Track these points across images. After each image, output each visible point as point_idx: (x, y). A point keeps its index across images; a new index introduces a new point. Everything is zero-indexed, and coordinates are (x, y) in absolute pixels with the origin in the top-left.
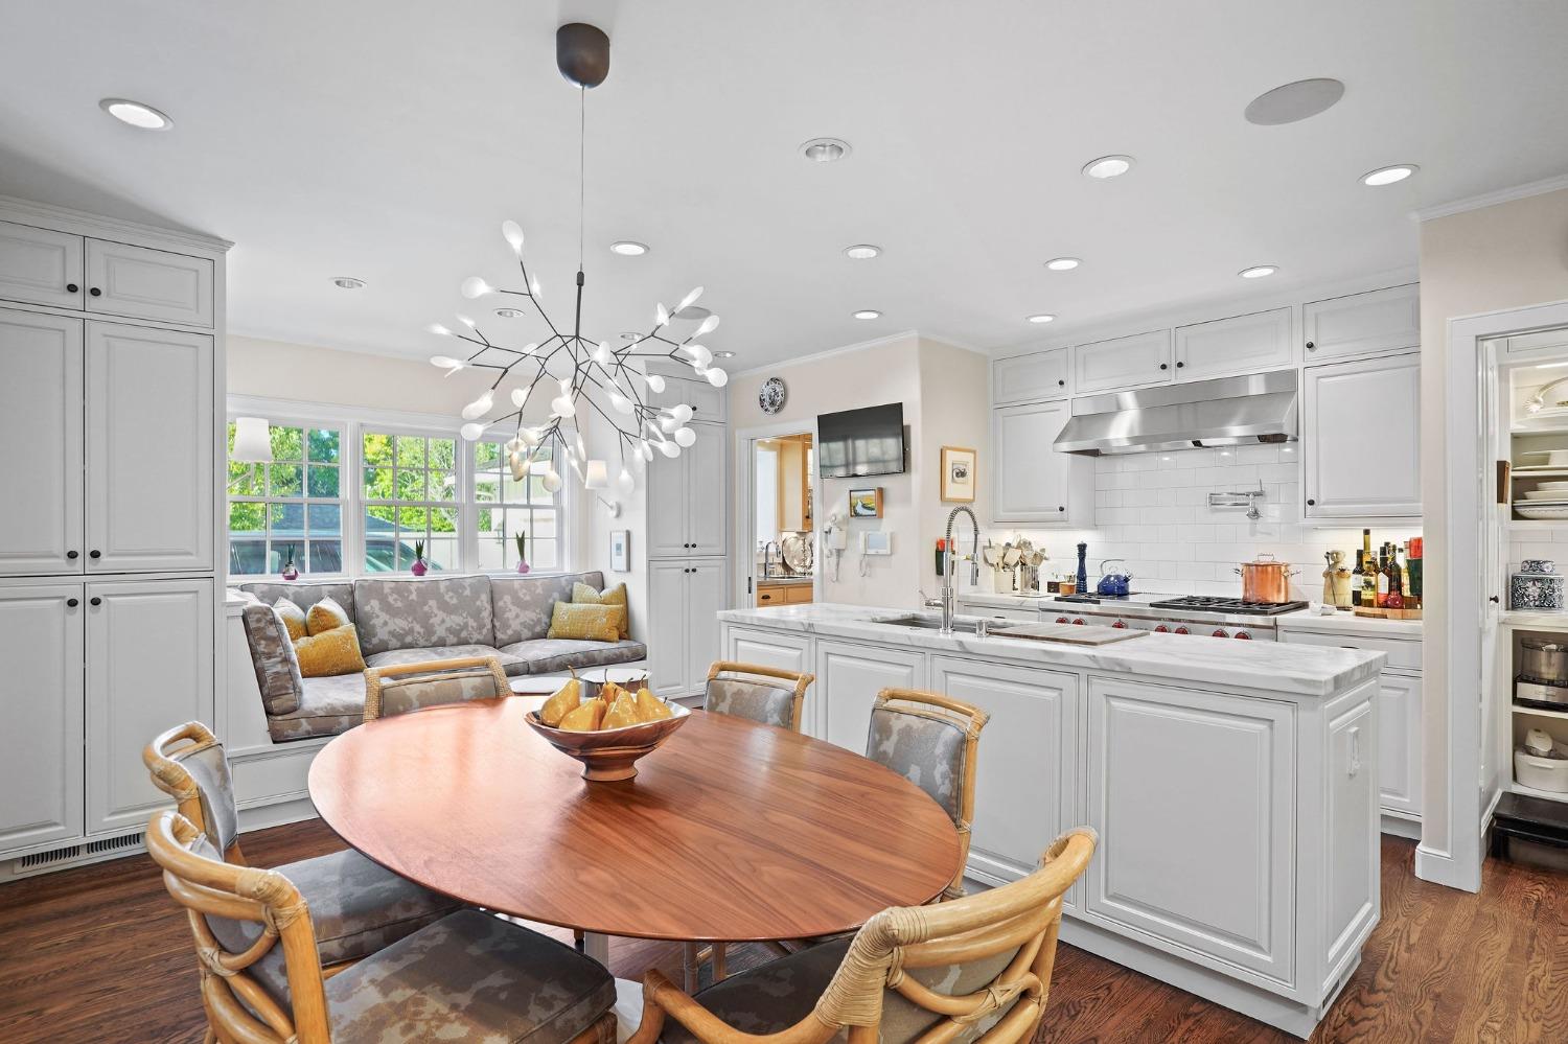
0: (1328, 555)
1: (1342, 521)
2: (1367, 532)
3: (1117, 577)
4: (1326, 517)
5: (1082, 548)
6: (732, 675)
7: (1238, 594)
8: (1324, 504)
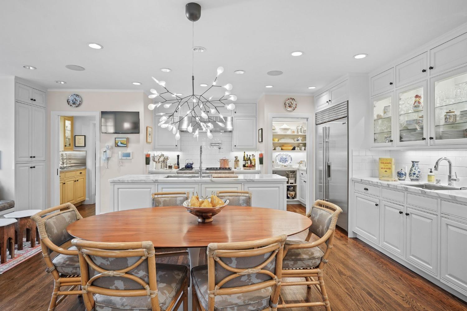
0: (235, 157)
1: (240, 150)
2: (245, 152)
3: (190, 164)
4: (238, 149)
5: (178, 156)
6: (159, 196)
7: (218, 166)
8: (237, 146)
